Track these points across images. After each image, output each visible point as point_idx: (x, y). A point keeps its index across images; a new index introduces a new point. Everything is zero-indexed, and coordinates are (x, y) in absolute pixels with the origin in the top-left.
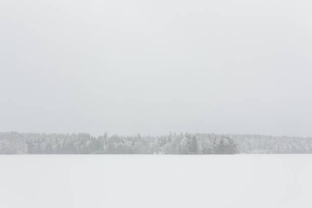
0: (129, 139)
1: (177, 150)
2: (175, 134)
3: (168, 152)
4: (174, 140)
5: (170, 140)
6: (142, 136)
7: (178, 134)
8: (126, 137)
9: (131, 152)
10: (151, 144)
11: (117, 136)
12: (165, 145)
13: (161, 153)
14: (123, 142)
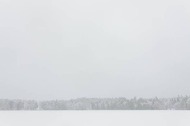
0: (150, 100)
1: (184, 107)
2: (182, 96)
3: (178, 108)
4: (181, 100)
5: (178, 100)
6: (159, 98)
7: (184, 96)
8: (148, 99)
9: (152, 108)
10: (166, 103)
11: (142, 98)
12: (175, 104)
13: (173, 109)
14: (147, 102)
